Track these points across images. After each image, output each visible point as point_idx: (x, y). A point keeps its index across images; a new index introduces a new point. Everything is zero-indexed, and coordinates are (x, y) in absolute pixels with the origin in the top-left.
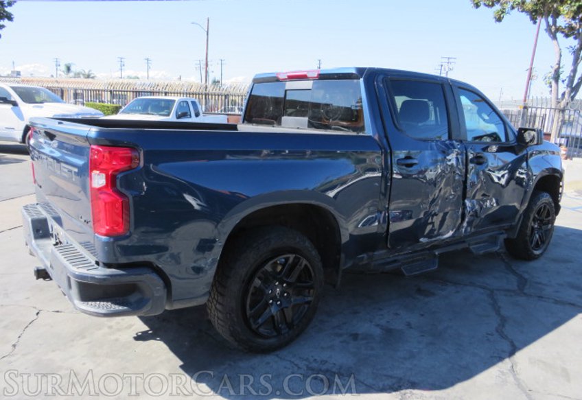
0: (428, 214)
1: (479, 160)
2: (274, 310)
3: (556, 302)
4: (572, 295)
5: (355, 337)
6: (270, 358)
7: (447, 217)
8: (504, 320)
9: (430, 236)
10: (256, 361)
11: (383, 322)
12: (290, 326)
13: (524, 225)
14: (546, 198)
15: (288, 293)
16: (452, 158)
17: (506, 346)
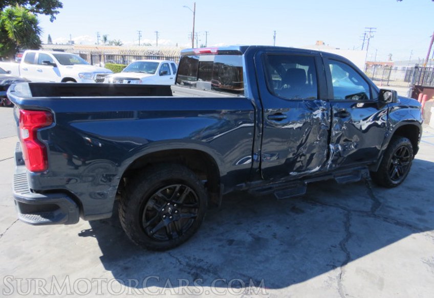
0: (297, 155)
1: (342, 115)
2: (165, 222)
3: (397, 223)
4: (412, 218)
5: (231, 242)
6: (164, 255)
7: (314, 157)
8: (349, 235)
9: (299, 170)
10: (153, 257)
11: (256, 232)
12: (180, 233)
13: (384, 162)
14: (406, 142)
15: (178, 211)
16: (318, 113)
17: (342, 257)
